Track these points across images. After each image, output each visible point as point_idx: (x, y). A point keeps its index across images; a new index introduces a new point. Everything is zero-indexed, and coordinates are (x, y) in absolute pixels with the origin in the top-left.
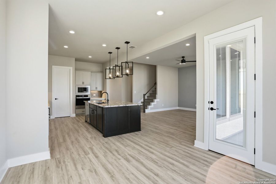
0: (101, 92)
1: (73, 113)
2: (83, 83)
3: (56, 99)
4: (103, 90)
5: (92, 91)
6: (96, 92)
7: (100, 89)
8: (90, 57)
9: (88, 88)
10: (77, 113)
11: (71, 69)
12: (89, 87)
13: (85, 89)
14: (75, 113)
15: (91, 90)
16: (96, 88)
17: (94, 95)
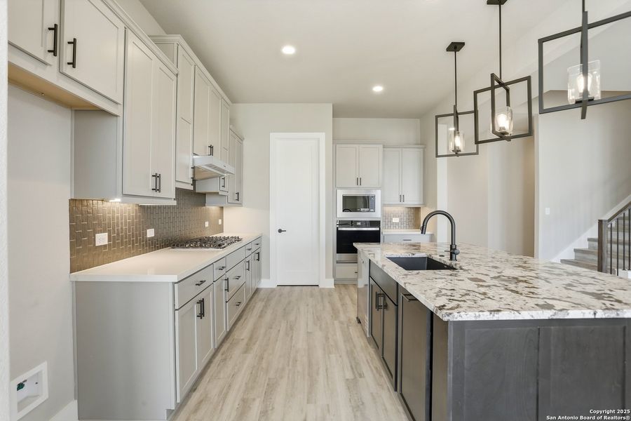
0: (417, 210)
1: (327, 277)
2: (359, 181)
3: (280, 231)
4: (425, 204)
5: (387, 209)
6: (400, 210)
7: (413, 199)
8: (378, 89)
9: (374, 197)
10: (338, 276)
11: (322, 139)
12: (378, 195)
13: (365, 202)
14: (334, 276)
15: (384, 205)
16: (402, 198)
17: (396, 220)
